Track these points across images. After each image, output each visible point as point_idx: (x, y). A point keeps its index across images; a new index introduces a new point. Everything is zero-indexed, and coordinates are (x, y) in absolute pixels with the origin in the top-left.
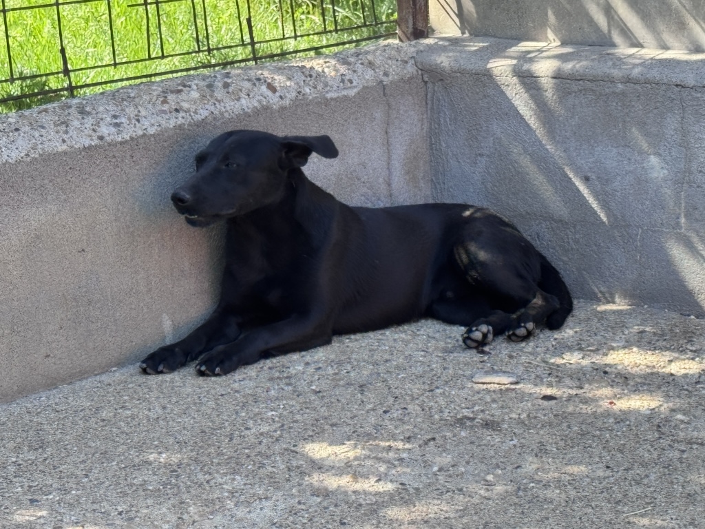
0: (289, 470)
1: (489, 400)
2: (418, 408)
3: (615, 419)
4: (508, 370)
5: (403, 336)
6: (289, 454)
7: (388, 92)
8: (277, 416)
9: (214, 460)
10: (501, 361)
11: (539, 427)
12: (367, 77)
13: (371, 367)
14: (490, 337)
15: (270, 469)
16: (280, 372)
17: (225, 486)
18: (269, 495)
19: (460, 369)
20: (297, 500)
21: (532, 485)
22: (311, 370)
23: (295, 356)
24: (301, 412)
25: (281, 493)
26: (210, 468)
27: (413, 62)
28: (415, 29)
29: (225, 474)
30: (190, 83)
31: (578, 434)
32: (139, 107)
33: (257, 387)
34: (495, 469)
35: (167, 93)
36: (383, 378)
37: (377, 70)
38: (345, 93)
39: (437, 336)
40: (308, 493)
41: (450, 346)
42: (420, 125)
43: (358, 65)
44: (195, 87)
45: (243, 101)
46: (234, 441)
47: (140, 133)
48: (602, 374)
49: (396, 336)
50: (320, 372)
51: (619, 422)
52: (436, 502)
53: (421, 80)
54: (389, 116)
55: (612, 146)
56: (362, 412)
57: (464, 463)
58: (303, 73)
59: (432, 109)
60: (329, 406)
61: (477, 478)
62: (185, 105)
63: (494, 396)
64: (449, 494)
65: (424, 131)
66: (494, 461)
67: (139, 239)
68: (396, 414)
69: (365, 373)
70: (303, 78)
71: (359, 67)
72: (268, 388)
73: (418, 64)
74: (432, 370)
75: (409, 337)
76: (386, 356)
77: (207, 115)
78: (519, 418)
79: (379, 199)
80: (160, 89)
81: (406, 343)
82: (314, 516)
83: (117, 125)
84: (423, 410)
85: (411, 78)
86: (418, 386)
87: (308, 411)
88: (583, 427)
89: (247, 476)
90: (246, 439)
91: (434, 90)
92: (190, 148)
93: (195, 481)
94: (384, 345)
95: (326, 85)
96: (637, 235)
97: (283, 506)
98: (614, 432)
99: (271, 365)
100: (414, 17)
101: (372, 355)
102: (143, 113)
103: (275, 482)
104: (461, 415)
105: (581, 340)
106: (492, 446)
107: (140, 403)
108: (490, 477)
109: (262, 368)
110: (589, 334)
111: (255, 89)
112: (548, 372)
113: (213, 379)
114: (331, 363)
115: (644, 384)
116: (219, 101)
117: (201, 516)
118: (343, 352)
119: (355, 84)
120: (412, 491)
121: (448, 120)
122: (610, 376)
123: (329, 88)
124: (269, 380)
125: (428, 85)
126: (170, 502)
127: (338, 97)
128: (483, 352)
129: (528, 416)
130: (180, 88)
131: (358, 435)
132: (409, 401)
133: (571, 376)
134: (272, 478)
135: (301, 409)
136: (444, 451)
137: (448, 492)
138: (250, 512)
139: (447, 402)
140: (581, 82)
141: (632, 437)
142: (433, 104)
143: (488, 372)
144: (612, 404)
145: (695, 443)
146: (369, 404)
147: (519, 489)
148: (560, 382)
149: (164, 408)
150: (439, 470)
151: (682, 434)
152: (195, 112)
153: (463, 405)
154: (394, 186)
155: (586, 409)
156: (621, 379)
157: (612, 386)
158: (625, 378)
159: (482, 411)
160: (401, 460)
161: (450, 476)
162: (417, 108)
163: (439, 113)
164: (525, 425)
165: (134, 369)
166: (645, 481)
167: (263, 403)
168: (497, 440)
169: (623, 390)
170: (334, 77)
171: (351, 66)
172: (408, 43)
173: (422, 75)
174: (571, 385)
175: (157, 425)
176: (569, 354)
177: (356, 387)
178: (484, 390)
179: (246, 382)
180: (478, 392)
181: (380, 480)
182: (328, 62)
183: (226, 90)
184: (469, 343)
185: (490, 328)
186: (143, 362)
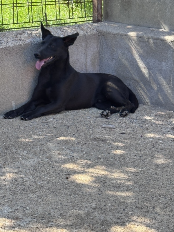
0: (41, 150)
1: (105, 133)
3: (141, 141)
4: (113, 124)
5: (85, 112)
6: (42, 145)
7: (87, 38)
8: (41, 134)
9: (19, 146)
10: (112, 121)
12: (81, 33)
13: (73, 121)
14: (109, 114)
15: (35, 149)
16: (45, 120)
17: (21, 154)
18: (33, 157)
19: (99, 123)
20: (41, 159)
21: (112, 159)
22: (55, 120)
23: (51, 116)
24: (48, 133)
25: (37, 157)
26: (17, 148)
27: (96, 29)
28: (98, 19)
29: (21, 150)
31: (129, 145)
32: (8, 38)
33: (37, 125)
34: (102, 154)
35: (18, 34)
36: (75, 124)
37: (84, 31)
40: (45, 158)
41: (98, 116)
42: (96, 48)
44: (26, 33)
46: (26, 141)
47: (8, 46)
48: (141, 127)
49: (83, 112)
50: (57, 121)
53: (98, 35)
54: (87, 45)
55: (152, 59)
56: (67, 134)
57: (93, 152)
58: (61, 31)
59: (101, 44)
60: (57, 132)
61: (96, 156)
62: (23, 38)
63: (107, 132)
65: (98, 50)
66: (102, 151)
67: (6, 78)
68: (77, 135)
69: (71, 122)
71: (79, 30)
72: (41, 125)
74: (91, 123)
76: (78, 118)
77: (29, 42)
78: (113, 139)
79: (82, 70)
80: (16, 33)
81: (85, 114)
82: (44, 165)
84: (85, 135)
85: (95, 34)
86: (85, 127)
87: (51, 133)
88: (131, 143)
89: (28, 151)
91: (101, 38)
92: (23, 51)
93: (12, 152)
94: (78, 114)
96: (158, 86)
97: (36, 161)
98: (140, 145)
99: (43, 118)
100: (98, 15)
101: (74, 117)
102: (9, 40)
103: (36, 154)
104: (96, 137)
105: (137, 116)
108: (100, 156)
109: (40, 119)
110: (140, 115)
112: (125, 126)
113: (25, 121)
114: (61, 119)
115: (153, 131)
116: (34, 38)
117: (11, 162)
118: (65, 116)
120: (75, 159)
121: (105, 47)
122: (143, 128)
124: (42, 123)
126: (3, 157)
128: (107, 118)
129: (116, 139)
130: (22, 33)
131: (64, 141)
132: (81, 132)
133: (131, 127)
136: (88, 147)
138: (26, 162)
139: (93, 133)
140: (144, 39)
141: (145, 147)
142: (101, 42)
143: (107, 124)
144: (141, 136)
145: (163, 150)
146: (69, 132)
147: (107, 160)
148: (128, 129)
149: (8, 129)
150: (85, 153)
151: (160, 147)
152: (26, 41)
153: (97, 134)
154: (87, 66)
155: (133, 137)
156: (146, 129)
157: (143, 131)
158: (148, 129)
159: (102, 136)
160: (75, 149)
161: (88, 155)
162: (96, 43)
163: (103, 45)
164: (114, 141)
165: (2, 117)
166: (145, 160)
167: (38, 130)
168: (105, 145)
169: (146, 132)
170: (70, 32)
171: (76, 30)
172: (95, 23)
173: (98, 33)
174: (131, 130)
175: (5, 134)
176: (133, 120)
177: (67, 126)
178: (104, 130)
179: (35, 123)
180: (102, 131)
181: (67, 155)
182: (69, 28)
183: (36, 35)
184: (102, 115)
185: (110, 111)
186: (4, 115)
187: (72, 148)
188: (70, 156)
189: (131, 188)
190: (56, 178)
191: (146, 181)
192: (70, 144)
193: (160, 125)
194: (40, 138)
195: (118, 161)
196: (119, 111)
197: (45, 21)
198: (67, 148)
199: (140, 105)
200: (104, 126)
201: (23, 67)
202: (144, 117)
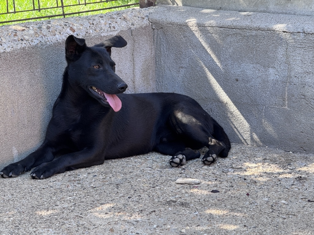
0: (78, 226)
1: (184, 192)
2: (147, 196)
3: (250, 202)
4: (195, 177)
5: (140, 160)
6: (78, 218)
7: (134, 34)
8: (72, 199)
9: (38, 221)
10: (191, 173)
11: (209, 205)
12: (123, 26)
13: (123, 175)
14: (184, 161)
15: (68, 226)
16: (74, 177)
17: (43, 234)
19: (169, 176)
21: (205, 234)
22: (91, 176)
23: (83, 170)
24: (85, 197)
26: (36, 225)
27: (147, 18)
28: (148, 1)
29: (44, 228)
30: (29, 26)
31: (230, 209)
32: (2, 38)
33: (62, 185)
34: (186, 226)
35: (17, 31)
36: (129, 181)
37: (128, 22)
38: (111, 33)
39: (158, 160)
41: (164, 165)
42: (150, 51)
43: (118, 19)
44: (31, 28)
45: (57, 36)
47: (2, 51)
48: (244, 180)
49: (136, 160)
50: (96, 177)
51: (251, 204)
53: (151, 28)
54: (134, 46)
55: (250, 63)
56: (117, 197)
57: (170, 224)
58: (89, 22)
59: (157, 43)
60: (100, 194)
61: (177, 231)
62: (27, 37)
63: (187, 190)
65: (153, 55)
66: (186, 223)
68: (135, 199)
69: (119, 178)
70: (89, 25)
72: (68, 185)
73: (150, 20)
74: (154, 177)
75: (143, 161)
76: (130, 170)
77: (38, 42)
78: (199, 201)
79: (128, 89)
81: (141, 164)
84: (149, 197)
85: (146, 27)
86: (146, 185)
87: (89, 196)
88: (233, 206)
89: (56, 229)
91: (158, 33)
92: (29, 59)
93: (28, 231)
94: (130, 164)
95: (101, 29)
96: (262, 109)
98: (249, 209)
99: (70, 174)
101: (123, 170)
102: (4, 41)
103: (70, 232)
104: (169, 199)
105: (233, 163)
106: (185, 215)
108: (183, 231)
109: (65, 175)
110: (237, 160)
111: (64, 30)
112: (215, 179)
113: (39, 180)
115: (265, 185)
116: (45, 36)
118: (108, 168)
119: (116, 29)
121: (165, 49)
122: (247, 181)
123: (102, 31)
124: (69, 181)
125: (155, 31)
127: (107, 35)
128: (181, 169)
129: (204, 200)
131: (115, 209)
132: (142, 193)
133: (227, 181)
134: (69, 230)
135: (85, 196)
136: (160, 217)
139: (162, 193)
140: (234, 29)
141: (258, 211)
142: (157, 41)
143: (184, 178)
144: (248, 194)
145: (290, 214)
148: (221, 184)
149: (12, 195)
150: (157, 227)
151: (284, 210)
152: (32, 41)
153: (170, 195)
154: (136, 83)
155: (234, 197)
156: (253, 183)
157: (248, 186)
158: (255, 182)
159: (180, 198)
160: (137, 221)
161: (163, 230)
162: (149, 42)
163: (161, 45)
164: (202, 204)
167: (65, 193)
168: (188, 212)
169: (254, 188)
170: (105, 25)
171: (115, 20)
172: (144, 9)
173: (152, 25)
174: (227, 185)
175: (8, 203)
176: (226, 170)
177: (115, 185)
178: (181, 187)
179: (57, 182)
180: (178, 188)
181: (126, 231)
182: (103, 17)
183: (48, 30)
184: (172, 164)
186: (2, 171)
187: (132, 220)
188: (132, 232)
192: (127, 214)
193: (275, 175)
196: (200, 155)
197: (60, 7)
198: (124, 220)
199: (233, 145)
200: (179, 181)
202: (245, 163)
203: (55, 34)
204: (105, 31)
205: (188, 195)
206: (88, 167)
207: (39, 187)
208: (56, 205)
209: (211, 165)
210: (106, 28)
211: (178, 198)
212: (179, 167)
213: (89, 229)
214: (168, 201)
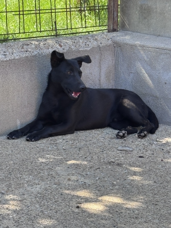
0: (48, 175)
1: (121, 156)
2: (97, 157)
3: (162, 166)
4: (130, 146)
6: (49, 170)
7: (101, 50)
8: (49, 156)
9: (24, 170)
10: (129, 143)
12: (94, 44)
13: (85, 142)
14: (126, 135)
15: (42, 174)
16: (54, 141)
17: (26, 179)
18: (40, 183)
19: (114, 145)
20: (49, 185)
21: (128, 186)
22: (64, 141)
23: (60, 137)
24: (57, 156)
25: (44, 183)
26: (22, 173)
27: (111, 40)
28: (113, 28)
29: (27, 175)
30: (32, 42)
31: (148, 170)
32: (13, 49)
33: (45, 146)
34: (117, 180)
35: (24, 45)
36: (88, 146)
37: (98, 42)
38: (86, 49)
40: (53, 184)
41: (113, 137)
42: (112, 61)
45: (50, 49)
46: (32, 164)
47: (13, 58)
48: (162, 150)
49: (96, 132)
50: (67, 143)
52: (94, 189)
53: (113, 46)
54: (101, 57)
56: (78, 157)
57: (107, 177)
58: (72, 41)
59: (116, 56)
60: (67, 154)
61: (110, 183)
62: (29, 50)
63: (123, 155)
64: (100, 187)
65: (113, 63)
66: (118, 177)
67: (10, 94)
68: (89, 159)
69: (82, 144)
70: (72, 43)
71: (92, 40)
72: (49, 147)
73: (113, 41)
74: (105, 144)
75: (100, 133)
76: (91, 139)
77: (37, 53)
78: (130, 163)
79: (96, 85)
80: (22, 44)
81: (98, 134)
82: (52, 192)
83: (5, 55)
85: (110, 45)
86: (98, 150)
87: (60, 155)
88: (150, 167)
89: (34, 176)
90: (37, 164)
91: (117, 50)
92: (30, 64)
93: (16, 176)
94: (91, 135)
95: (80, 46)
97: (43, 187)
98: (160, 170)
99: (51, 139)
100: (113, 24)
101: (86, 138)
102: (15, 51)
103: (42, 179)
104: (110, 160)
105: (158, 138)
106: (118, 172)
107: (5, 149)
108: (115, 183)
109: (48, 140)
110: (161, 136)
111: (55, 46)
112: (143, 148)
113: (31, 142)
114: (71, 140)
116: (41, 49)
117: (15, 189)
118: (76, 137)
119: (90, 46)
120: (87, 185)
121: (121, 60)
122: (164, 151)
124: (50, 144)
125: (116, 48)
126: (6, 183)
127: (84, 50)
129: (133, 163)
130: (28, 44)
131: (74, 165)
132: (94, 155)
133: (151, 150)
134: (42, 177)
135: (58, 155)
136: (102, 172)
137: (99, 186)
138: (32, 188)
139: (107, 156)
140: (165, 50)
141: (166, 172)
142: (117, 54)
143: (123, 146)
144: (162, 160)
146: (81, 155)
147: (123, 187)
148: (146, 152)
149: (12, 151)
150: (98, 179)
152: (33, 52)
153: (112, 157)
154: (101, 81)
155: (153, 161)
156: (167, 152)
157: (164, 154)
158: (169, 152)
159: (118, 160)
160: (87, 174)
161: (102, 181)
162: (111, 55)
163: (119, 57)
164: (131, 165)
165: (5, 137)
166: (166, 188)
167: (45, 152)
168: (121, 170)
169: (167, 156)
170: (83, 43)
171: (89, 40)
172: (110, 33)
173: (114, 44)
174: (150, 153)
175: (8, 157)
176: (152, 142)
177: (78, 148)
178: (120, 153)
179: (42, 144)
180: (118, 153)
181: (78, 181)
182: (81, 38)
183: (44, 45)
184: (118, 136)
185: (126, 132)
186: (8, 135)
187: (84, 173)
188: (82, 182)
189: (150, 219)
190: (65, 207)
191: (167, 211)
192: (82, 169)
194: (47, 162)
195: (136, 188)
196: (137, 131)
197: (54, 30)
198: (78, 173)
199: (160, 125)
200: (120, 148)
201: (30, 81)
202: (166, 138)
203: (49, 48)
204: (82, 47)
205: (123, 158)
206: (64, 135)
207: (30, 147)
208: (38, 160)
209: (143, 139)
210: (83, 45)
211: (116, 160)
212: (122, 139)
213: (55, 178)
214: (110, 162)
